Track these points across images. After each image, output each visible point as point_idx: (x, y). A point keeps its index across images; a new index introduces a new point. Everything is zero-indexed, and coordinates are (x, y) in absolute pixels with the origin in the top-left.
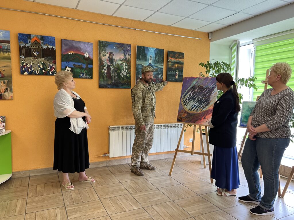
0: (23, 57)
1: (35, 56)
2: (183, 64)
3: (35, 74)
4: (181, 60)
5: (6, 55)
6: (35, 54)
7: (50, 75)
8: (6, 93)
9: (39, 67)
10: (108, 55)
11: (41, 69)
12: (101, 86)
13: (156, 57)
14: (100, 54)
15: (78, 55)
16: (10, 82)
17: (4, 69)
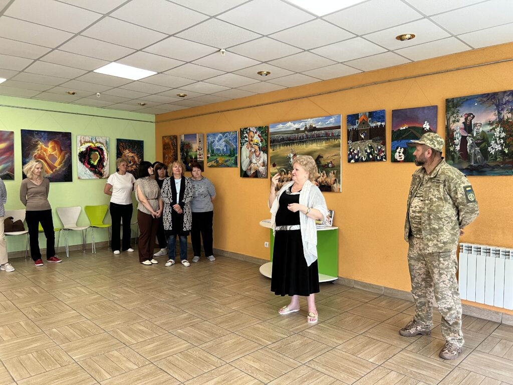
0: (350, 142)
1: (362, 139)
3: (362, 161)
5: (336, 142)
6: (363, 136)
7: (378, 161)
8: (335, 185)
10: (462, 120)
11: (369, 154)
14: (448, 120)
15: (414, 128)
16: (338, 172)
17: (334, 158)
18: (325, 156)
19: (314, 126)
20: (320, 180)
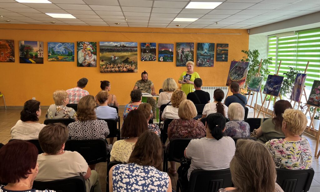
0: (142, 53)
1: (147, 53)
2: (228, 50)
3: (147, 61)
4: (227, 49)
5: (136, 53)
6: (147, 51)
7: (153, 61)
8: (135, 70)
9: (149, 57)
10: (181, 50)
11: (150, 58)
12: (177, 66)
13: (209, 48)
14: (177, 49)
15: (166, 50)
16: (137, 65)
17: (134, 59)
18: (131, 58)
19: (125, 45)
20: (128, 68)
